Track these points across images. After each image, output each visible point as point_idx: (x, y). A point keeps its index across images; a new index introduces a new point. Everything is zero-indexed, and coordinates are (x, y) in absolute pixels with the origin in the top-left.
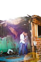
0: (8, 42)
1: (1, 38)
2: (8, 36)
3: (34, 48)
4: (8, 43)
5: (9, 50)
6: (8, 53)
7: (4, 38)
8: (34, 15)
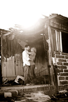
0: (17, 65)
1: (5, 59)
2: (16, 55)
3: (54, 69)
4: (17, 67)
5: (18, 77)
6: (16, 81)
7: (10, 58)
8: (53, 14)
